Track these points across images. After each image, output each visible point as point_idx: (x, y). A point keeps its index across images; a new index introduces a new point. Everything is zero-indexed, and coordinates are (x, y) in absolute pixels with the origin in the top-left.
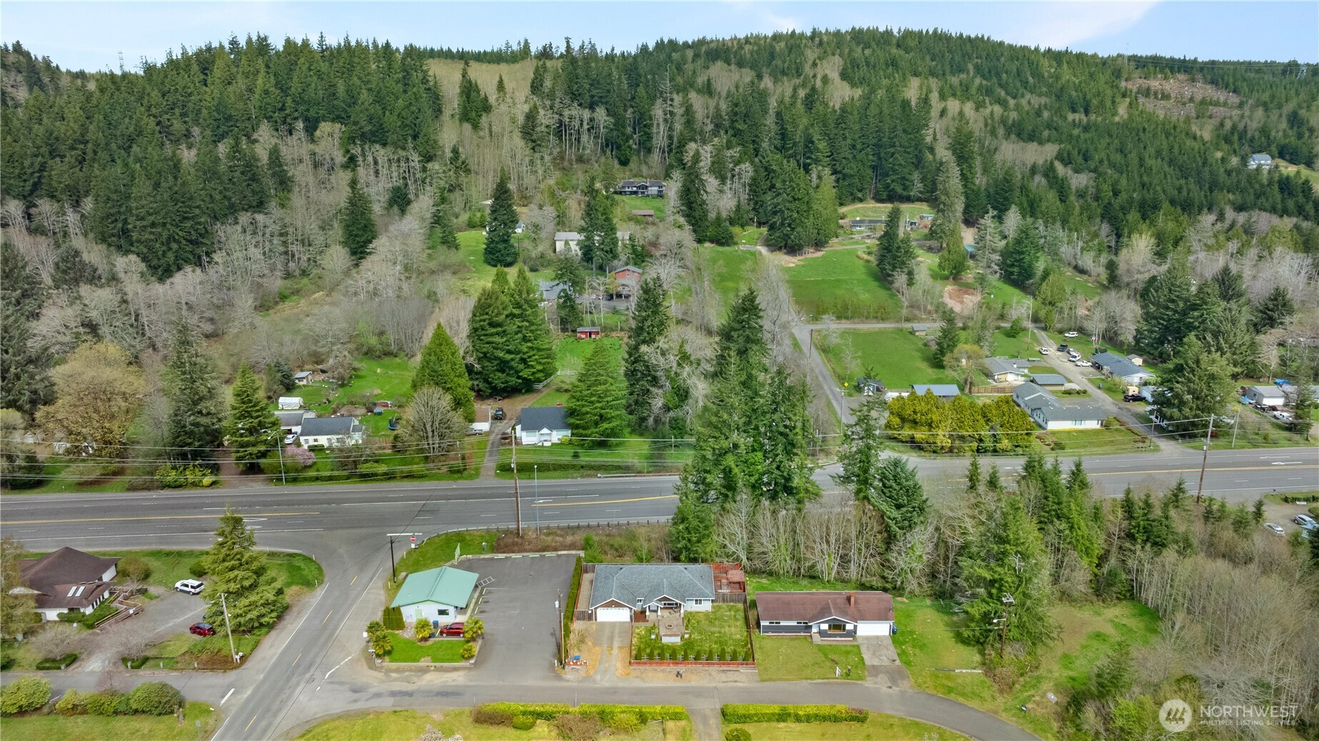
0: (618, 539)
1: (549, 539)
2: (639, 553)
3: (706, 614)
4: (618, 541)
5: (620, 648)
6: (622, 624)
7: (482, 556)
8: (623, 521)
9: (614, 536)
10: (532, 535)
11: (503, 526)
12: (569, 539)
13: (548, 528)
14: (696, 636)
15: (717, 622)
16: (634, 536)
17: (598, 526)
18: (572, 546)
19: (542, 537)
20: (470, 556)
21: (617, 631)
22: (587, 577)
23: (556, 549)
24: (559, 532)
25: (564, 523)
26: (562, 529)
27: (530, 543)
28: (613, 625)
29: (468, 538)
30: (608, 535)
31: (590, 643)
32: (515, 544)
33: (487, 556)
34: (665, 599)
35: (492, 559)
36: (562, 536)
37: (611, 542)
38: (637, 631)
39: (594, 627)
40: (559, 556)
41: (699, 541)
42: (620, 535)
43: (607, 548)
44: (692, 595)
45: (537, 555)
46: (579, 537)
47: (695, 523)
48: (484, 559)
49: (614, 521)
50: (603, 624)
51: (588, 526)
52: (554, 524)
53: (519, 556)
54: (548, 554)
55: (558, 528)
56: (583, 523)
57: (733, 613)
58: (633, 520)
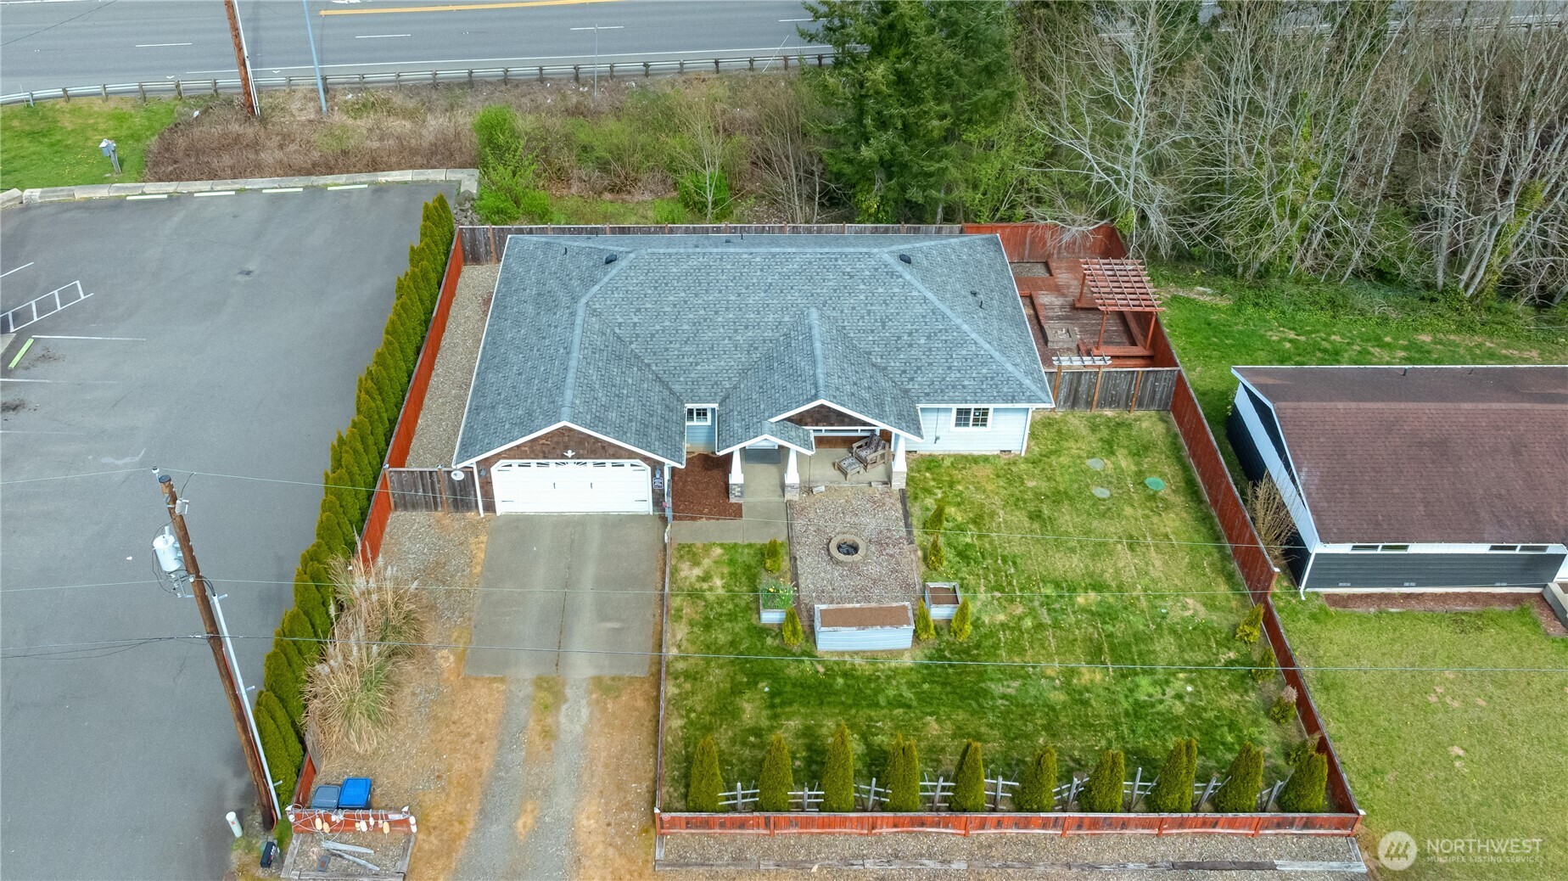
0: (611, 124)
1: (365, 123)
2: (687, 181)
3: (1005, 467)
4: (613, 132)
5: (605, 687)
6: (614, 524)
7: (81, 194)
8: (629, 62)
9: (596, 114)
10: (300, 113)
11: (197, 81)
12: (436, 124)
13: (361, 86)
14: (987, 608)
15: (1067, 518)
16: (669, 113)
17: (542, 79)
18: (442, 153)
19: (339, 118)
20: (34, 194)
21: (590, 572)
22: (475, 279)
23: (374, 165)
24: (398, 100)
25: (417, 71)
26: (413, 89)
27: (286, 139)
28: (572, 528)
29: (67, 123)
30: (577, 112)
31: (446, 660)
32: (231, 143)
33: (101, 192)
34: (823, 416)
35: (118, 204)
36: (410, 115)
37: (583, 137)
38: (690, 573)
39: (479, 548)
40: (379, 190)
41: (949, 136)
42: (617, 112)
43: (566, 159)
44: (936, 393)
45: (295, 186)
46: (466, 119)
47: (939, 51)
48: (88, 205)
49: (595, 63)
50: (524, 525)
51: (506, 80)
52: (380, 72)
53: (224, 189)
54: (337, 183)
55: (399, 86)
56: (487, 68)
57: (1125, 462)
58: (664, 60)
